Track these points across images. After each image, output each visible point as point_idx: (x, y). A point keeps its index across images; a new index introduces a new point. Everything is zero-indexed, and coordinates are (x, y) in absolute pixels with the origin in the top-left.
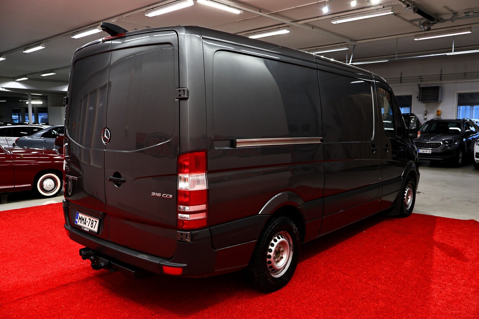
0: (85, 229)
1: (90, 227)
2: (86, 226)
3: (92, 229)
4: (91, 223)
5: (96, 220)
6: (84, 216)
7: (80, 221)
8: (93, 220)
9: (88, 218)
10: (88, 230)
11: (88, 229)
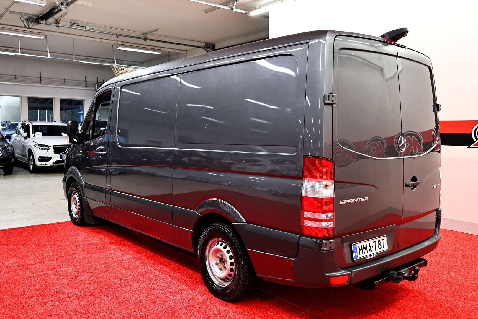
0: (371, 257)
1: (378, 250)
2: (374, 251)
3: (382, 249)
4: (377, 245)
5: (383, 238)
6: (365, 244)
7: (361, 252)
8: (379, 241)
9: (371, 242)
10: (377, 255)
11: (375, 254)
